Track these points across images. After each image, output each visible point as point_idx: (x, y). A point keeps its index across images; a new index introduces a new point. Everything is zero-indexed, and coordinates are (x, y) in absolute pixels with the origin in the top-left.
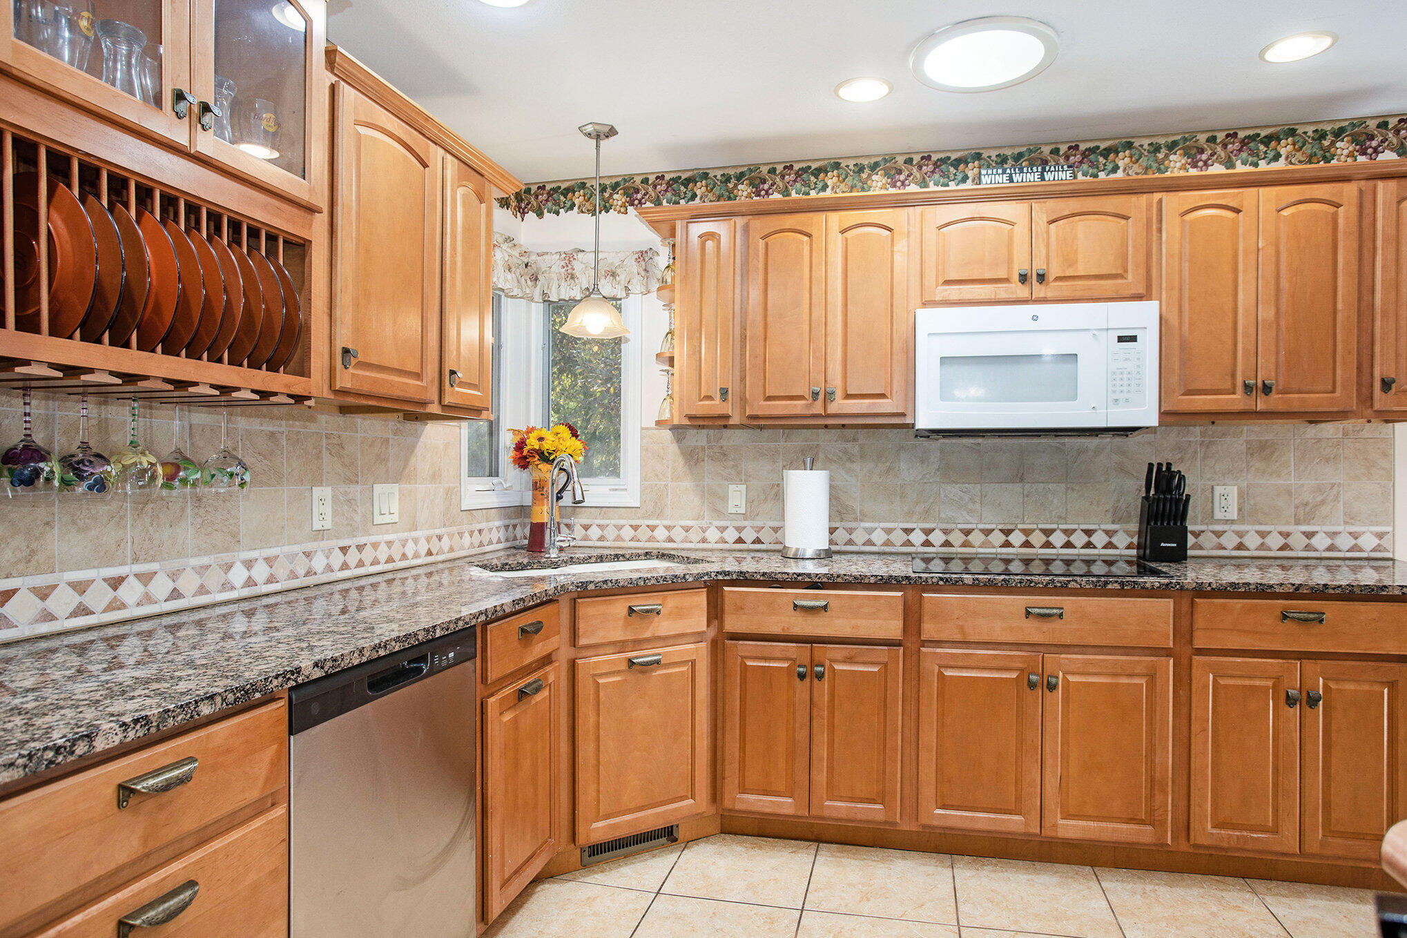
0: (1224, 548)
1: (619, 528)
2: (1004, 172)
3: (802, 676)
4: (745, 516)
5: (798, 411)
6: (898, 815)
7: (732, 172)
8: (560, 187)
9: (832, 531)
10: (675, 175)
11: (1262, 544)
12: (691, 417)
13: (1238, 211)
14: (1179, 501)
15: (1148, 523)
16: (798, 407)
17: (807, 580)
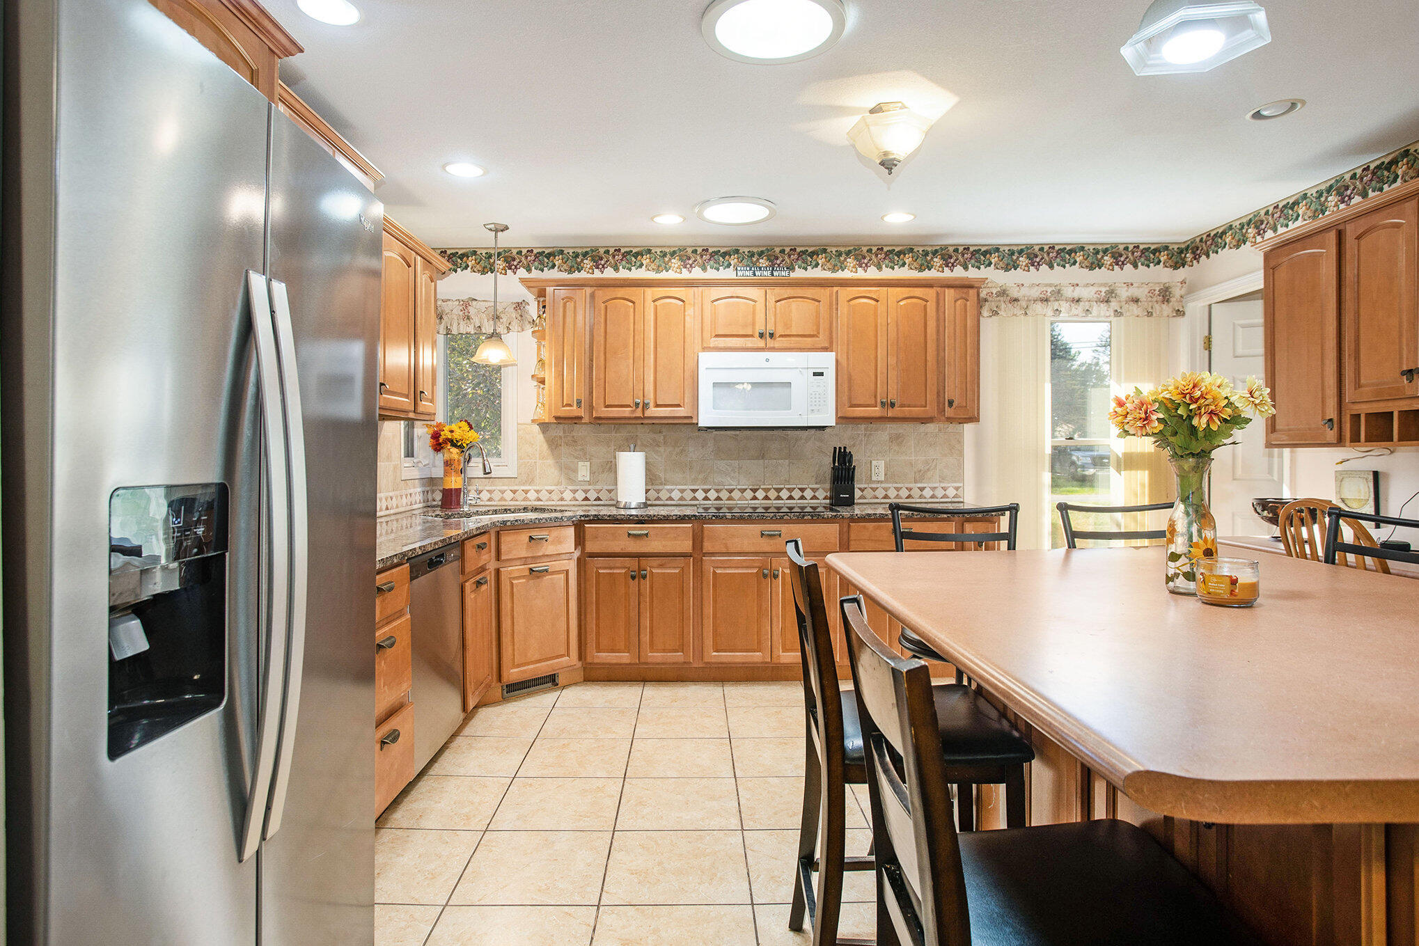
0: (878, 498)
1: (503, 492)
2: (750, 270)
3: (633, 578)
4: (589, 483)
5: (627, 415)
6: (691, 658)
7: (580, 251)
8: (457, 253)
9: (647, 491)
10: (540, 250)
11: (897, 495)
12: (557, 418)
13: (877, 301)
14: (849, 469)
15: (834, 483)
16: (626, 412)
17: (636, 518)
